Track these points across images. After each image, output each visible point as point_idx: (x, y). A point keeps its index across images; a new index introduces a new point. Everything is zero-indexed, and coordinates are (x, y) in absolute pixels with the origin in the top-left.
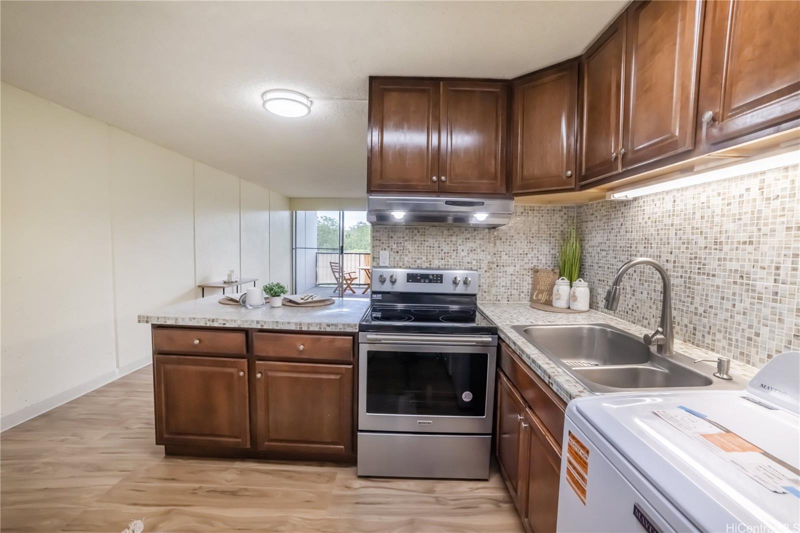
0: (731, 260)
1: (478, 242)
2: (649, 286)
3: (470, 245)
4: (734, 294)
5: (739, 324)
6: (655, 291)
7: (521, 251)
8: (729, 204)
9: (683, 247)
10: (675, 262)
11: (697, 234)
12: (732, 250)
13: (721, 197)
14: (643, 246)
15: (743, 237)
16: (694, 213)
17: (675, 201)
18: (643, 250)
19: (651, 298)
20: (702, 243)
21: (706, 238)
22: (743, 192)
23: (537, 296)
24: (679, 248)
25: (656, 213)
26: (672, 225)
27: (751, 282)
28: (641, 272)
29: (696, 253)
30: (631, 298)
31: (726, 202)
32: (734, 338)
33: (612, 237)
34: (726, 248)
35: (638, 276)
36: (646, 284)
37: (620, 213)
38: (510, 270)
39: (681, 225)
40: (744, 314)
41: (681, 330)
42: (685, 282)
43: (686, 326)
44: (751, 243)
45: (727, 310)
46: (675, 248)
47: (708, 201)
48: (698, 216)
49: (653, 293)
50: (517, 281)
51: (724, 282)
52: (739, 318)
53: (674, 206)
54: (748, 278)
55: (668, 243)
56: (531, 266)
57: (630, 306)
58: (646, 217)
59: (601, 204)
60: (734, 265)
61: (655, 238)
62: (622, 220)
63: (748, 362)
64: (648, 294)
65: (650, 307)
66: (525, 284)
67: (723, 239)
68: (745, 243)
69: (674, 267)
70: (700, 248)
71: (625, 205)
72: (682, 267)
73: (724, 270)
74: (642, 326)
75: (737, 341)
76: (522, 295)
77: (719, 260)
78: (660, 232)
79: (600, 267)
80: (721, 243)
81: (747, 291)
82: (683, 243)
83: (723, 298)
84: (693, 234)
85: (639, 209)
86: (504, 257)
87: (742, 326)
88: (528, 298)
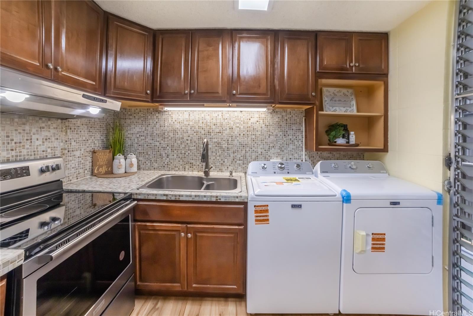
0: (214, 138)
1: (52, 131)
2: (177, 152)
3: (45, 133)
4: (216, 150)
5: (218, 160)
6: (181, 153)
7: (84, 138)
8: (212, 119)
9: (195, 134)
10: (191, 140)
11: (201, 129)
12: (214, 135)
13: (210, 116)
14: (173, 133)
15: (218, 130)
16: (199, 121)
17: (189, 115)
18: (173, 135)
19: (179, 157)
20: (203, 132)
21: (204, 130)
22: (217, 116)
23: (98, 170)
24: (193, 134)
25: (180, 119)
26: (189, 125)
27: (221, 145)
28: (172, 146)
29: (201, 136)
30: (166, 159)
31: (211, 118)
32: (217, 165)
33: (149, 128)
34: (212, 134)
35: (170, 148)
36: (175, 151)
37: (155, 117)
38: (78, 153)
39: (193, 125)
40: (220, 156)
41: (196, 167)
42: (197, 148)
43: (198, 165)
44: (220, 133)
45: (214, 156)
46: (191, 134)
47: (205, 117)
48: (201, 122)
49: (180, 155)
50: (82, 162)
51: (212, 146)
52: (218, 158)
53: (189, 117)
54: (220, 144)
55: (187, 132)
56: (90, 149)
57: (166, 163)
58: (174, 120)
59: (139, 110)
60: (216, 140)
61: (179, 130)
62: (157, 120)
63: (222, 172)
64: (177, 155)
65: (179, 161)
66: (88, 163)
67: (211, 131)
68: (218, 133)
69: (191, 142)
70: (203, 134)
71: (159, 113)
72: (195, 142)
73: (212, 142)
74: (175, 171)
75: (218, 165)
76: (86, 172)
77: (210, 138)
78: (182, 127)
79: (140, 145)
80: (210, 132)
81: (220, 148)
82: (195, 132)
83: (212, 152)
84: (199, 129)
85: (169, 116)
86: (73, 143)
87: (220, 160)
88: (90, 173)
